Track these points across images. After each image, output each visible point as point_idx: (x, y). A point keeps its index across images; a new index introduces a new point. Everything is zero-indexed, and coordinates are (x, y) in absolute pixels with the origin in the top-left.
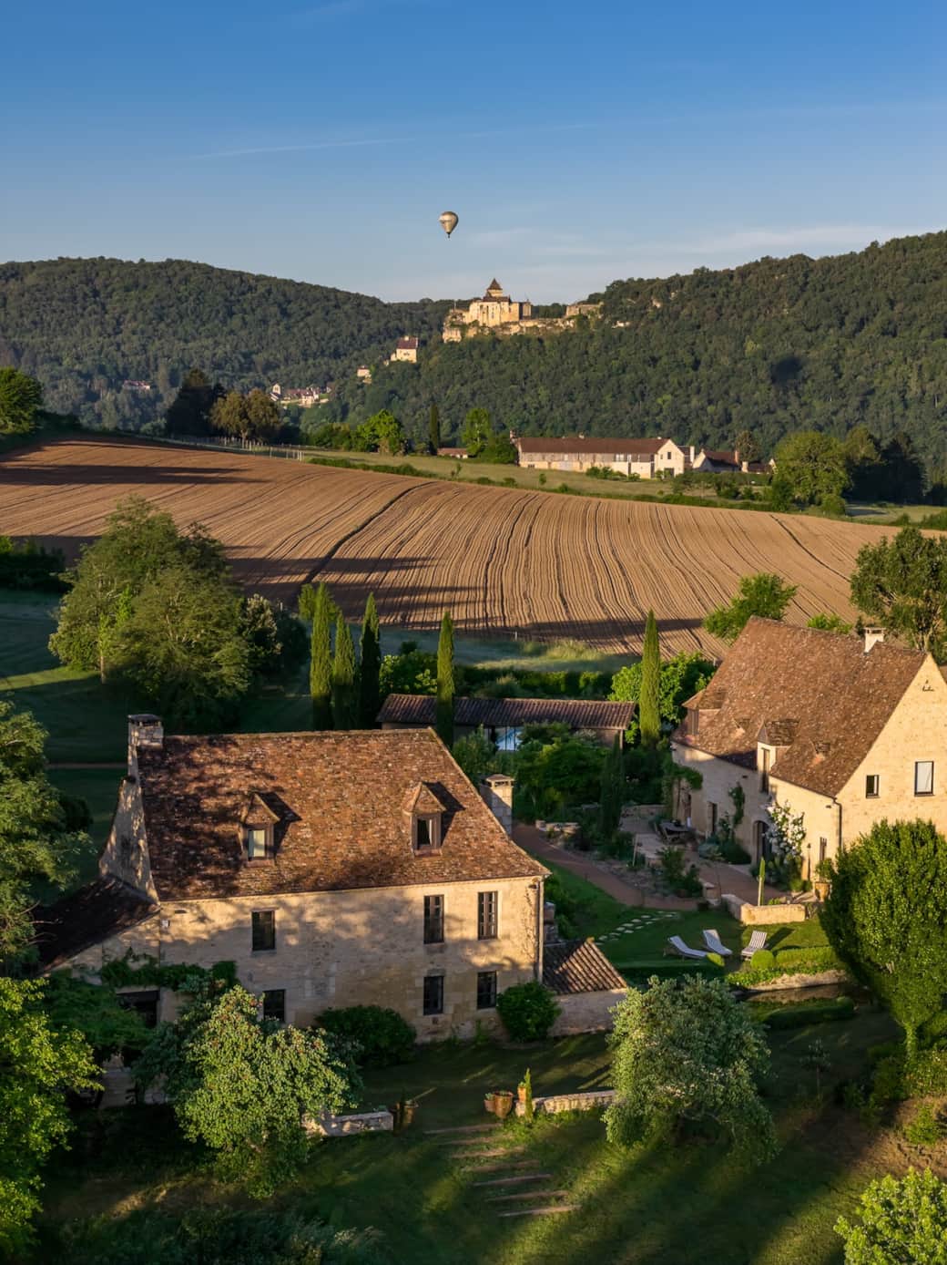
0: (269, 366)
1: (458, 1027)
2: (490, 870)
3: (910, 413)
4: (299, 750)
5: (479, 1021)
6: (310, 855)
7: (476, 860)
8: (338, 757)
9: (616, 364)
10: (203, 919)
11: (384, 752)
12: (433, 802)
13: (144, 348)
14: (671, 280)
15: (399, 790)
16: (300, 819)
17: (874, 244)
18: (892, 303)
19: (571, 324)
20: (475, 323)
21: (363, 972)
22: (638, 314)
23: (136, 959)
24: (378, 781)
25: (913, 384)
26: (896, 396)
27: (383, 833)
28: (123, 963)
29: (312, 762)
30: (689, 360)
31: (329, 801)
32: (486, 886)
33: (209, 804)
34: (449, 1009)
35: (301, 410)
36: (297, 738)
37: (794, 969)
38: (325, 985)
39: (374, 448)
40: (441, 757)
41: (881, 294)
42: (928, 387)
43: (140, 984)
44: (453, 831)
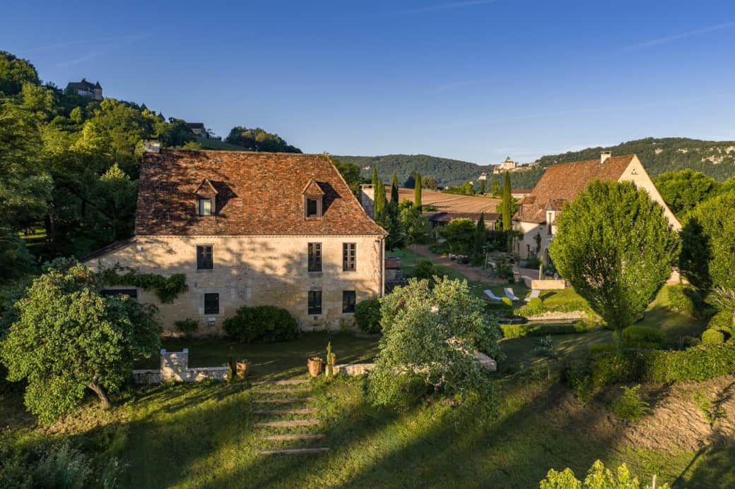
1: (329, 323)
2: (351, 230)
4: (243, 160)
5: (343, 320)
6: (239, 216)
7: (343, 224)
8: (266, 166)
11: (296, 164)
12: (318, 190)
15: (301, 185)
16: (237, 196)
19: (530, 168)
20: (503, 169)
21: (269, 286)
22: (550, 165)
23: (122, 269)
24: (289, 179)
27: (288, 207)
28: (113, 271)
29: (250, 167)
31: (256, 188)
32: (347, 239)
34: (325, 312)
36: (243, 154)
37: (554, 309)
38: (244, 292)
40: (330, 169)
43: (123, 284)
44: (331, 208)
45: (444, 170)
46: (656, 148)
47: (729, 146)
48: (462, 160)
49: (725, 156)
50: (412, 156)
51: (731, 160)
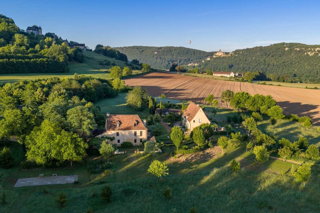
0: (192, 60)
1: (138, 144)
3: (275, 67)
4: (123, 116)
5: (140, 144)
6: (123, 127)
7: (140, 128)
8: (127, 117)
9: (235, 60)
10: (111, 132)
11: (132, 117)
12: (137, 122)
13: (176, 58)
14: (243, 49)
15: (133, 121)
16: (122, 123)
17: (271, 45)
18: (273, 52)
19: (230, 55)
20: (217, 55)
21: (128, 138)
22: (239, 54)
23: (105, 136)
24: (131, 120)
25: (275, 63)
26: (273, 65)
27: (131, 125)
28: (103, 136)
29: (124, 118)
30: (245, 60)
31: (126, 121)
32: (141, 130)
33: (113, 121)
35: (195, 66)
38: (124, 139)
39: (195, 73)
40: (138, 118)
41: (272, 51)
42: (277, 64)
44: (138, 125)
45: (191, 54)
46: (286, 47)
47: (317, 48)
48: (200, 50)
49: (315, 52)
50: (177, 47)
51: (317, 54)
